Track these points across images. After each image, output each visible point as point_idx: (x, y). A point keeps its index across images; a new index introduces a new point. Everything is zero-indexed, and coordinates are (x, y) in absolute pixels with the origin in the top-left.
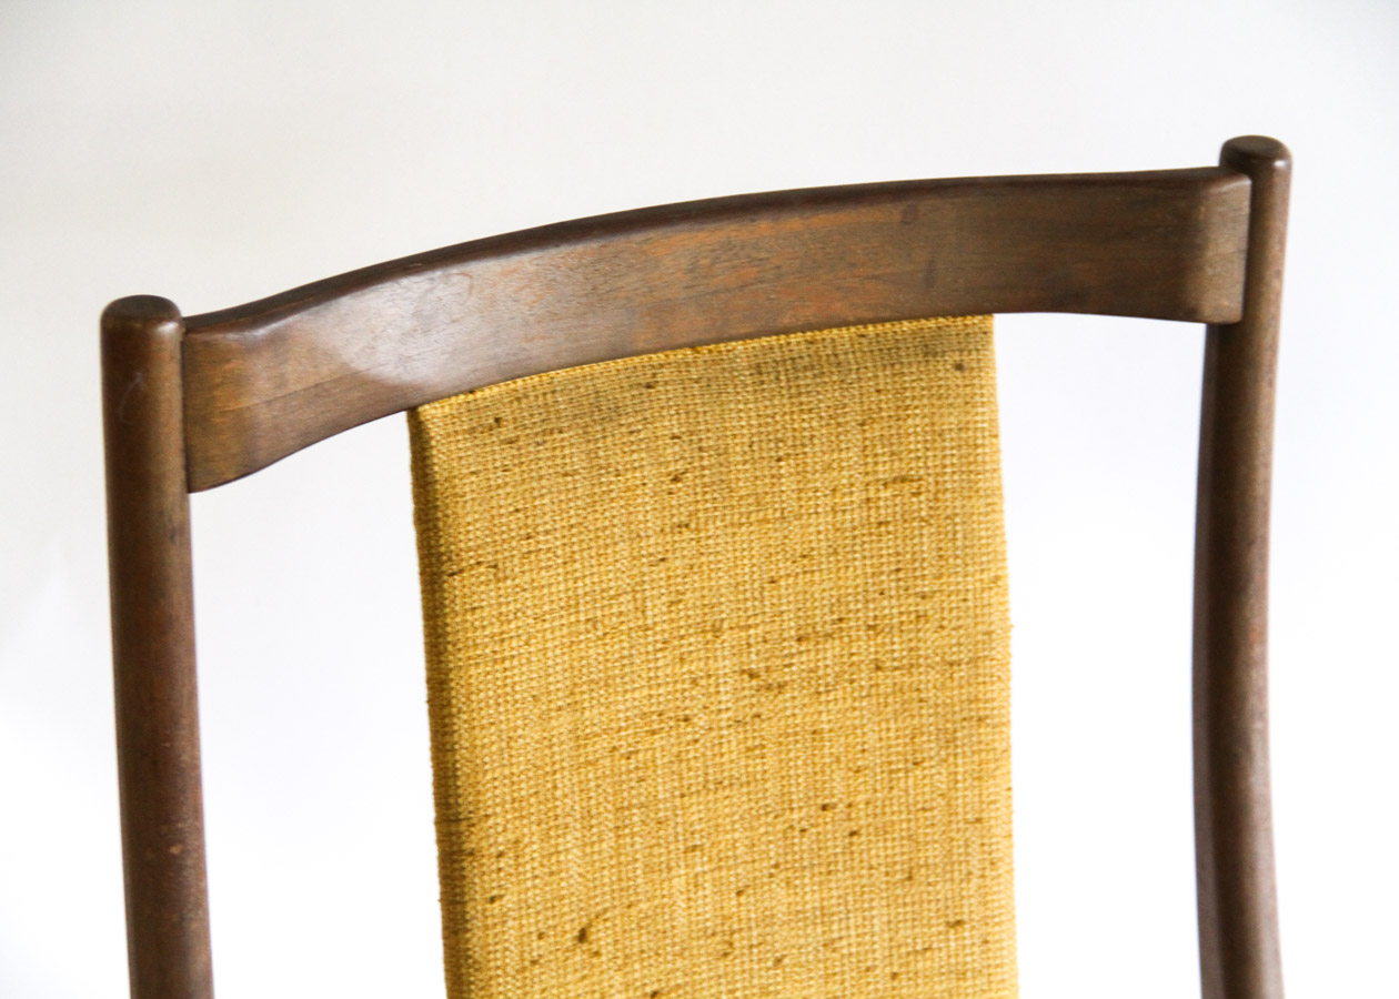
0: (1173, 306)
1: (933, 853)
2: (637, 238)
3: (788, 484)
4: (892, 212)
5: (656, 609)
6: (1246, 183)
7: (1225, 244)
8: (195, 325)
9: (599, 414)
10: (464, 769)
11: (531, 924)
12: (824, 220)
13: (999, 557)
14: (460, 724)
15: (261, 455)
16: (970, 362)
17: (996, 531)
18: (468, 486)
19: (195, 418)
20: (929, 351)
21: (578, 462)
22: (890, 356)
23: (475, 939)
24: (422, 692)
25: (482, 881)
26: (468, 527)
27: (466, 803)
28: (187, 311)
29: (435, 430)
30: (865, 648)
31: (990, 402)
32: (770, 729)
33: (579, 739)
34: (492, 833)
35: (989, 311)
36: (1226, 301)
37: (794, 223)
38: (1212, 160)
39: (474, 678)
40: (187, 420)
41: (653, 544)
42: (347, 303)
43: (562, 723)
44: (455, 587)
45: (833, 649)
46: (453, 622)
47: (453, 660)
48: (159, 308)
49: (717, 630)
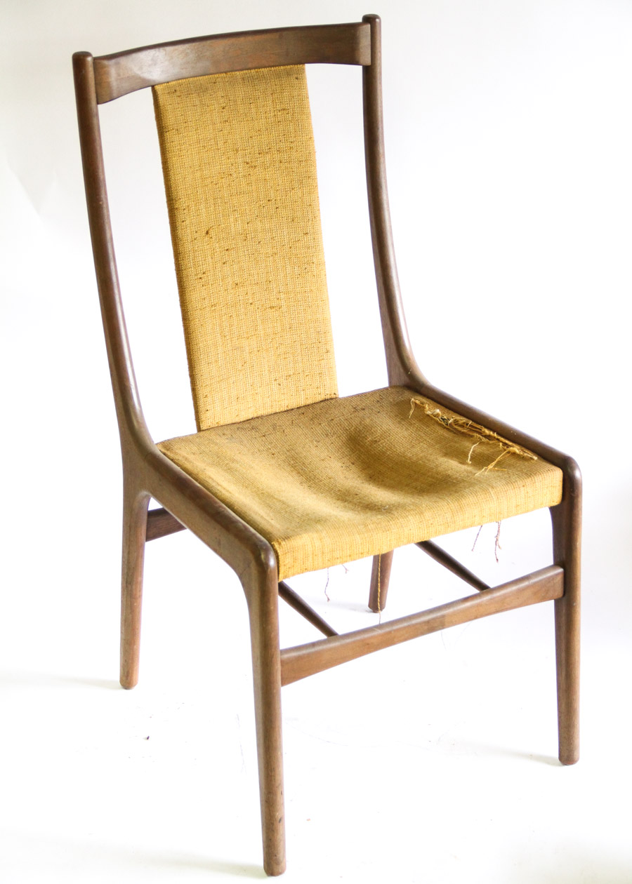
0: (352, 61)
1: (299, 214)
2: (209, 42)
3: (253, 110)
4: (276, 35)
5: (221, 144)
6: (369, 26)
7: (365, 42)
8: (95, 59)
9: (202, 90)
10: (173, 186)
11: (194, 229)
12: (258, 38)
13: (310, 132)
14: (171, 173)
15: (115, 95)
16: (300, 77)
17: (310, 124)
18: (169, 108)
19: (98, 84)
20: (289, 74)
21: (198, 103)
22: (278, 76)
23: (179, 232)
24: (160, 166)
25: (180, 216)
26: (170, 119)
27: (174, 194)
28: (95, 55)
29: (159, 92)
30: (277, 157)
31: (306, 88)
32: (253, 178)
33: (203, 179)
34: (182, 203)
35: (304, 63)
36: (367, 60)
37: (250, 38)
38: (360, 20)
39: (174, 161)
40: (96, 84)
41: (218, 126)
42: (134, 55)
43: (198, 174)
44: (168, 135)
45: (268, 156)
46: (168, 145)
47: (169, 155)
48: (87, 54)
49: (237, 151)
